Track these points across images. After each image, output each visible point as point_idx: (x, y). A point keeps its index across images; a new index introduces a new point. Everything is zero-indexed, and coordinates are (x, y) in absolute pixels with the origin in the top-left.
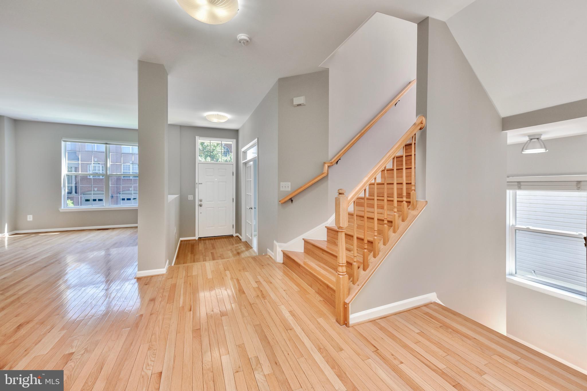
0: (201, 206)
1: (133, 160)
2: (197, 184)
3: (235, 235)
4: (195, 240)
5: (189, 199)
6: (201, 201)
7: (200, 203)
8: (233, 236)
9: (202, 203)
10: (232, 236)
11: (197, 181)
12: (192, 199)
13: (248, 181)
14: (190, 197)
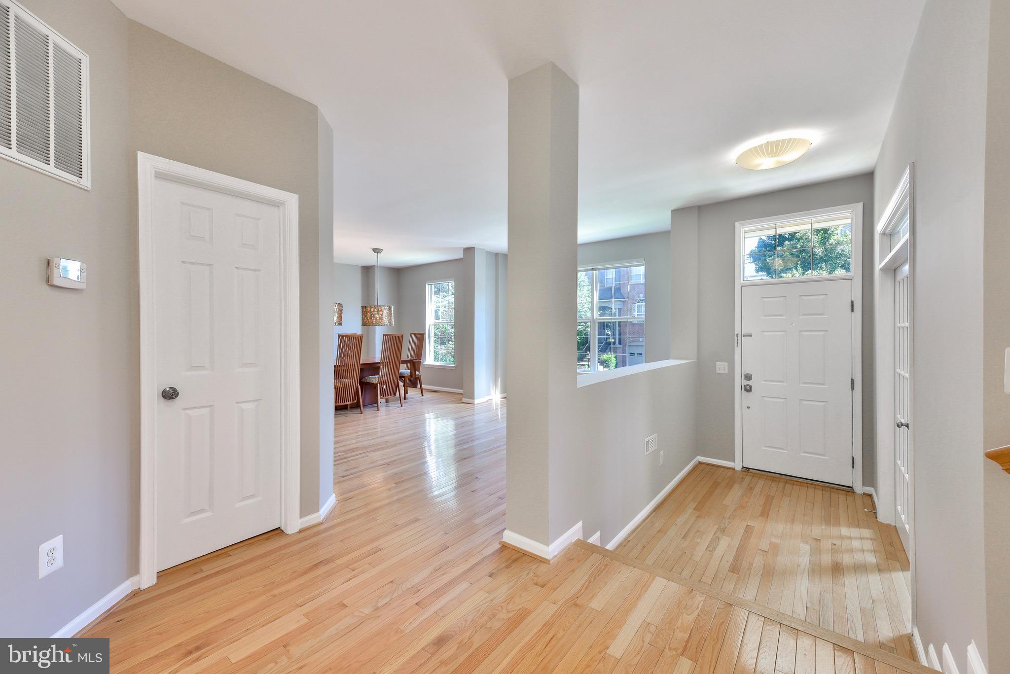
0: (749, 389)
1: (629, 290)
2: (737, 336)
3: (859, 488)
4: (734, 469)
5: (718, 371)
6: (748, 377)
7: (745, 382)
8: (853, 491)
9: (750, 383)
10: (849, 490)
11: (737, 330)
12: (726, 371)
13: (901, 329)
14: (722, 367)
